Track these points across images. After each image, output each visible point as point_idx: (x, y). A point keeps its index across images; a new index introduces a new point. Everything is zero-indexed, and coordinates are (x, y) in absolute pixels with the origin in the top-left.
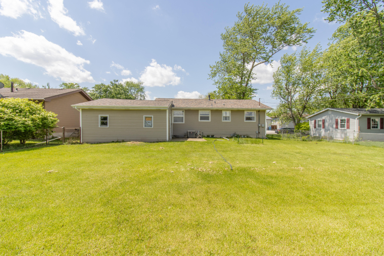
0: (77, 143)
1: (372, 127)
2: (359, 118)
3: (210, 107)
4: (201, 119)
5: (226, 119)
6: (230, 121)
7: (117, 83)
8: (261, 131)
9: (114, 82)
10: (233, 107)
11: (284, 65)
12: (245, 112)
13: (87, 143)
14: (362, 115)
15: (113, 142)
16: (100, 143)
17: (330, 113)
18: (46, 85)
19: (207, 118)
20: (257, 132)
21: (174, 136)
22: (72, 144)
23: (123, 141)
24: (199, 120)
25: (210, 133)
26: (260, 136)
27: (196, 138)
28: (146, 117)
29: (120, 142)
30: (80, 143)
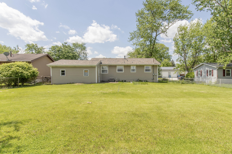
0: (50, 84)
1: (226, 75)
2: (218, 69)
3: (123, 64)
4: (118, 71)
5: (133, 71)
6: (135, 72)
7: (67, 45)
8: (154, 78)
9: (64, 44)
10: (137, 63)
11: (180, 33)
12: (145, 66)
13: (55, 84)
14: (219, 68)
15: (68, 84)
16: (61, 84)
17: (204, 66)
18: (16, 47)
19: (121, 70)
20: (152, 79)
21: (102, 81)
22: (47, 85)
23: (73, 83)
24: (117, 72)
25: (124, 79)
26: (154, 81)
27: (114, 82)
28: (85, 71)
29: (71, 84)
30: (51, 84)
